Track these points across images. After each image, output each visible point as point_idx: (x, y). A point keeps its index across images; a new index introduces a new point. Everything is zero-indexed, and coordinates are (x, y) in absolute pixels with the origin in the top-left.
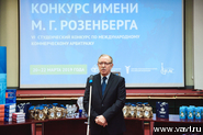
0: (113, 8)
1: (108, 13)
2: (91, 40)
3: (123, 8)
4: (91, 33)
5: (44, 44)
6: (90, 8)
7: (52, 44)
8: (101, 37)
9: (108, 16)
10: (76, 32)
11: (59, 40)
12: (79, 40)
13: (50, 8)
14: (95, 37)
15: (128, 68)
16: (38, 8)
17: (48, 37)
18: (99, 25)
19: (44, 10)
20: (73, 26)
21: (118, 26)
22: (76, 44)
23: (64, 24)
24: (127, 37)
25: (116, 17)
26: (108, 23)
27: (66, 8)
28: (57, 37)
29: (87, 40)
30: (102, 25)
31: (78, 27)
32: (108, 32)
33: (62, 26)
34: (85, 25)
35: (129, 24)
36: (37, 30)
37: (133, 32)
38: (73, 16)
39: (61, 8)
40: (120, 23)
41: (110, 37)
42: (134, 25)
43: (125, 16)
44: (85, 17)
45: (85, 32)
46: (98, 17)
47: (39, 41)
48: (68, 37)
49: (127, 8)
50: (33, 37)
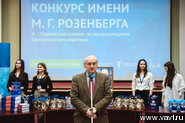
0: (106, 8)
1: (101, 12)
2: (85, 37)
3: (115, 8)
4: (86, 30)
5: (43, 40)
6: (85, 8)
7: (50, 40)
8: (95, 34)
9: (101, 15)
10: (73, 30)
11: (57, 37)
12: (75, 37)
13: (49, 8)
14: (89, 34)
15: (119, 63)
16: (38, 8)
17: (46, 34)
18: (93, 23)
19: (43, 8)
20: (69, 24)
21: (111, 24)
22: (72, 40)
23: (61, 22)
24: (118, 35)
25: (108, 16)
26: (102, 22)
27: (63, 8)
28: (55, 34)
29: (82, 37)
30: (96, 23)
31: (74, 25)
32: (101, 30)
33: (60, 24)
34: (80, 23)
35: (121, 23)
36: (36, 27)
37: (124, 30)
38: (70, 15)
39: (59, 8)
40: (113, 22)
41: (103, 35)
42: (125, 24)
43: (116, 16)
44: (80, 16)
45: (80, 30)
46: (92, 16)
47: (38, 37)
48: (65, 34)
49: (119, 8)
50: (33, 34)
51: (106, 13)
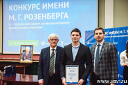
0: (54, 5)
1: (51, 8)
2: (41, 26)
3: (59, 5)
4: (41, 21)
5: (16, 28)
6: (41, 7)
7: (20, 28)
8: (47, 24)
9: (51, 11)
10: (33, 21)
11: (24, 26)
12: (34, 26)
13: (19, 7)
14: (43, 24)
17: (17, 24)
18: (45, 16)
19: (16, 8)
20: (31, 18)
21: (57, 16)
22: (33, 28)
23: (26, 16)
24: (61, 23)
25: (55, 11)
26: (51, 15)
27: (27, 7)
28: (22, 24)
30: (48, 16)
31: (34, 18)
32: (51, 21)
33: (25, 18)
34: (38, 16)
35: (63, 15)
36: (12, 20)
37: (66, 20)
38: (31, 12)
39: (25, 7)
40: (58, 15)
41: (52, 24)
42: (66, 16)
44: (37, 12)
45: (37, 21)
46: (45, 11)
47: (13, 27)
48: (28, 24)
49: (62, 5)
50: (10, 25)
51: (54, 9)
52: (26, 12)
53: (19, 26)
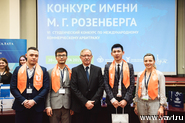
0: (116, 8)
1: (111, 12)
2: (97, 35)
3: (124, 8)
4: (97, 29)
5: (58, 38)
6: (97, 8)
7: (64, 38)
8: (106, 32)
9: (112, 15)
10: (85, 28)
11: (70, 35)
12: (86, 35)
13: (63, 8)
14: (100, 32)
15: (128, 59)
16: (53, 8)
17: (61, 33)
18: (104, 22)
19: (58, 9)
20: (82, 23)
21: (120, 23)
22: (85, 38)
23: (74, 21)
24: (127, 33)
25: (118, 15)
26: (112, 21)
27: (76, 8)
28: (68, 33)
29: (94, 35)
30: (107, 22)
31: (87, 24)
32: (111, 29)
33: (73, 23)
34: (92, 22)
35: (130, 22)
36: (52, 26)
37: (133, 28)
38: (82, 15)
39: (72, 8)
40: (122, 21)
41: (113, 33)
42: (134, 22)
43: (126, 15)
44: (92, 16)
45: (92, 28)
46: (103, 15)
47: (53, 35)
48: (78, 32)
49: (128, 8)
50: (49, 32)
52: (74, 15)
53: (63, 35)
